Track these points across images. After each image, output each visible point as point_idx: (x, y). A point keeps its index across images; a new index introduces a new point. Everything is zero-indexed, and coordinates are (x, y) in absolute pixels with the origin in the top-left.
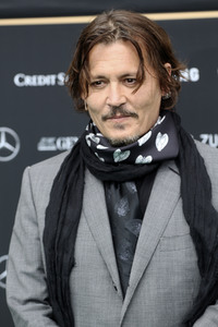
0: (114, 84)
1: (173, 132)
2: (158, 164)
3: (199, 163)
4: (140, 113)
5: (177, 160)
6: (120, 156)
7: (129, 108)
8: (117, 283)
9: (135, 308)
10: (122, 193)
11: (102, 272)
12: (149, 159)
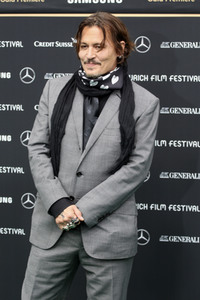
0: (91, 48)
1: (122, 76)
2: (112, 91)
3: (131, 95)
4: (102, 63)
5: (121, 90)
6: (93, 83)
7: (97, 60)
8: (81, 146)
9: (89, 156)
10: (91, 102)
11: (75, 139)
12: (107, 87)
